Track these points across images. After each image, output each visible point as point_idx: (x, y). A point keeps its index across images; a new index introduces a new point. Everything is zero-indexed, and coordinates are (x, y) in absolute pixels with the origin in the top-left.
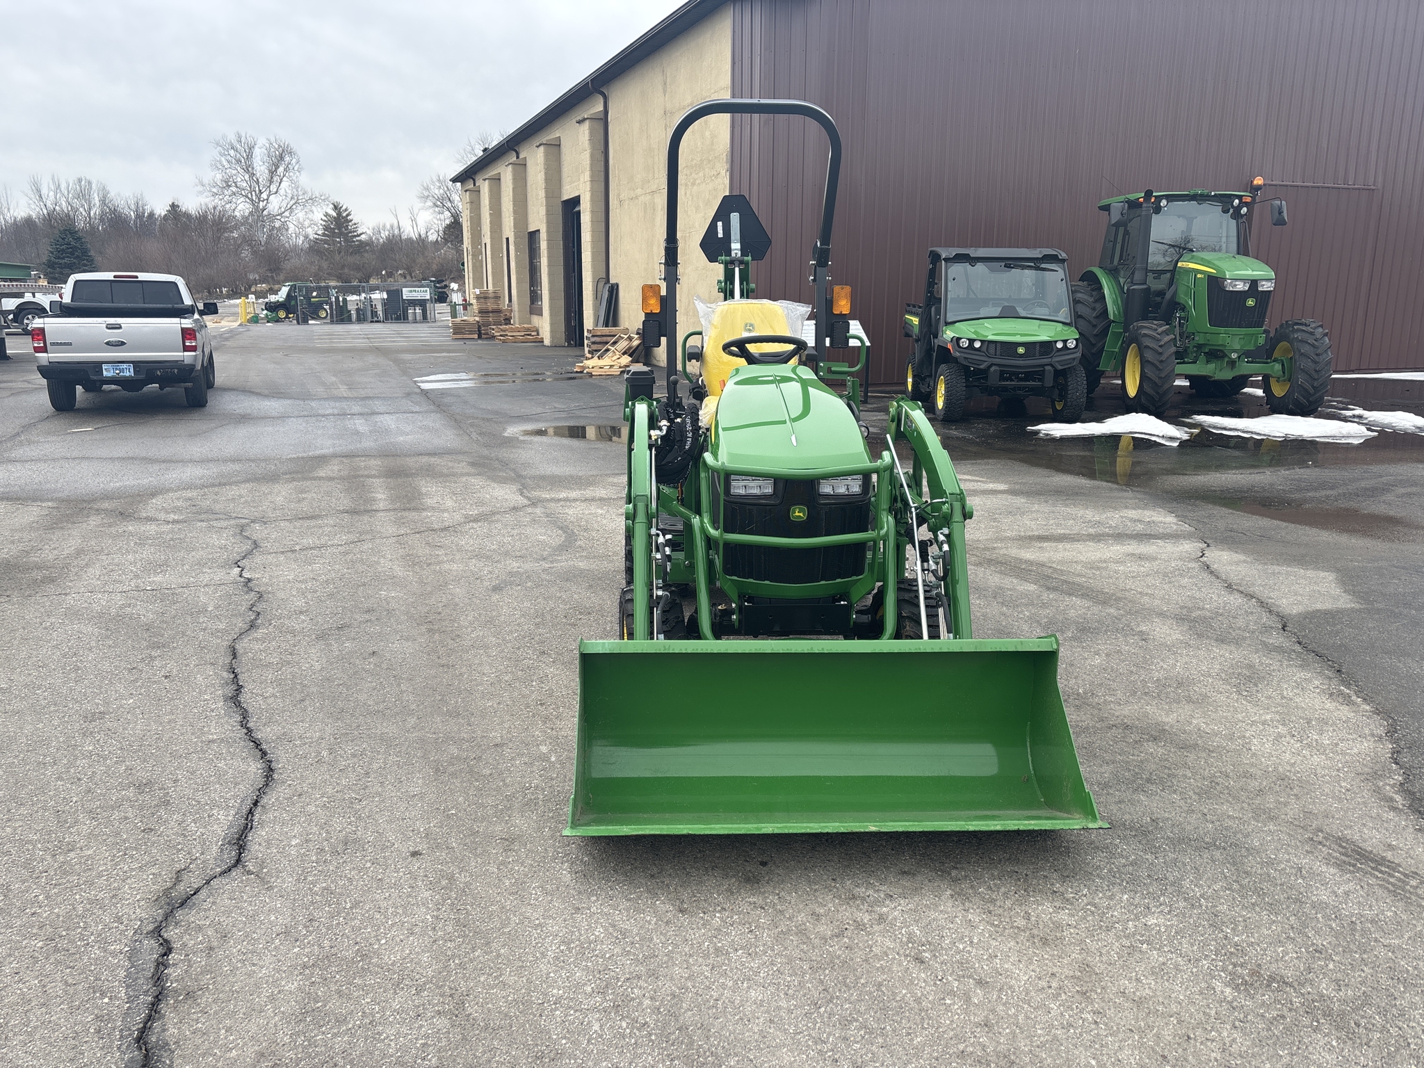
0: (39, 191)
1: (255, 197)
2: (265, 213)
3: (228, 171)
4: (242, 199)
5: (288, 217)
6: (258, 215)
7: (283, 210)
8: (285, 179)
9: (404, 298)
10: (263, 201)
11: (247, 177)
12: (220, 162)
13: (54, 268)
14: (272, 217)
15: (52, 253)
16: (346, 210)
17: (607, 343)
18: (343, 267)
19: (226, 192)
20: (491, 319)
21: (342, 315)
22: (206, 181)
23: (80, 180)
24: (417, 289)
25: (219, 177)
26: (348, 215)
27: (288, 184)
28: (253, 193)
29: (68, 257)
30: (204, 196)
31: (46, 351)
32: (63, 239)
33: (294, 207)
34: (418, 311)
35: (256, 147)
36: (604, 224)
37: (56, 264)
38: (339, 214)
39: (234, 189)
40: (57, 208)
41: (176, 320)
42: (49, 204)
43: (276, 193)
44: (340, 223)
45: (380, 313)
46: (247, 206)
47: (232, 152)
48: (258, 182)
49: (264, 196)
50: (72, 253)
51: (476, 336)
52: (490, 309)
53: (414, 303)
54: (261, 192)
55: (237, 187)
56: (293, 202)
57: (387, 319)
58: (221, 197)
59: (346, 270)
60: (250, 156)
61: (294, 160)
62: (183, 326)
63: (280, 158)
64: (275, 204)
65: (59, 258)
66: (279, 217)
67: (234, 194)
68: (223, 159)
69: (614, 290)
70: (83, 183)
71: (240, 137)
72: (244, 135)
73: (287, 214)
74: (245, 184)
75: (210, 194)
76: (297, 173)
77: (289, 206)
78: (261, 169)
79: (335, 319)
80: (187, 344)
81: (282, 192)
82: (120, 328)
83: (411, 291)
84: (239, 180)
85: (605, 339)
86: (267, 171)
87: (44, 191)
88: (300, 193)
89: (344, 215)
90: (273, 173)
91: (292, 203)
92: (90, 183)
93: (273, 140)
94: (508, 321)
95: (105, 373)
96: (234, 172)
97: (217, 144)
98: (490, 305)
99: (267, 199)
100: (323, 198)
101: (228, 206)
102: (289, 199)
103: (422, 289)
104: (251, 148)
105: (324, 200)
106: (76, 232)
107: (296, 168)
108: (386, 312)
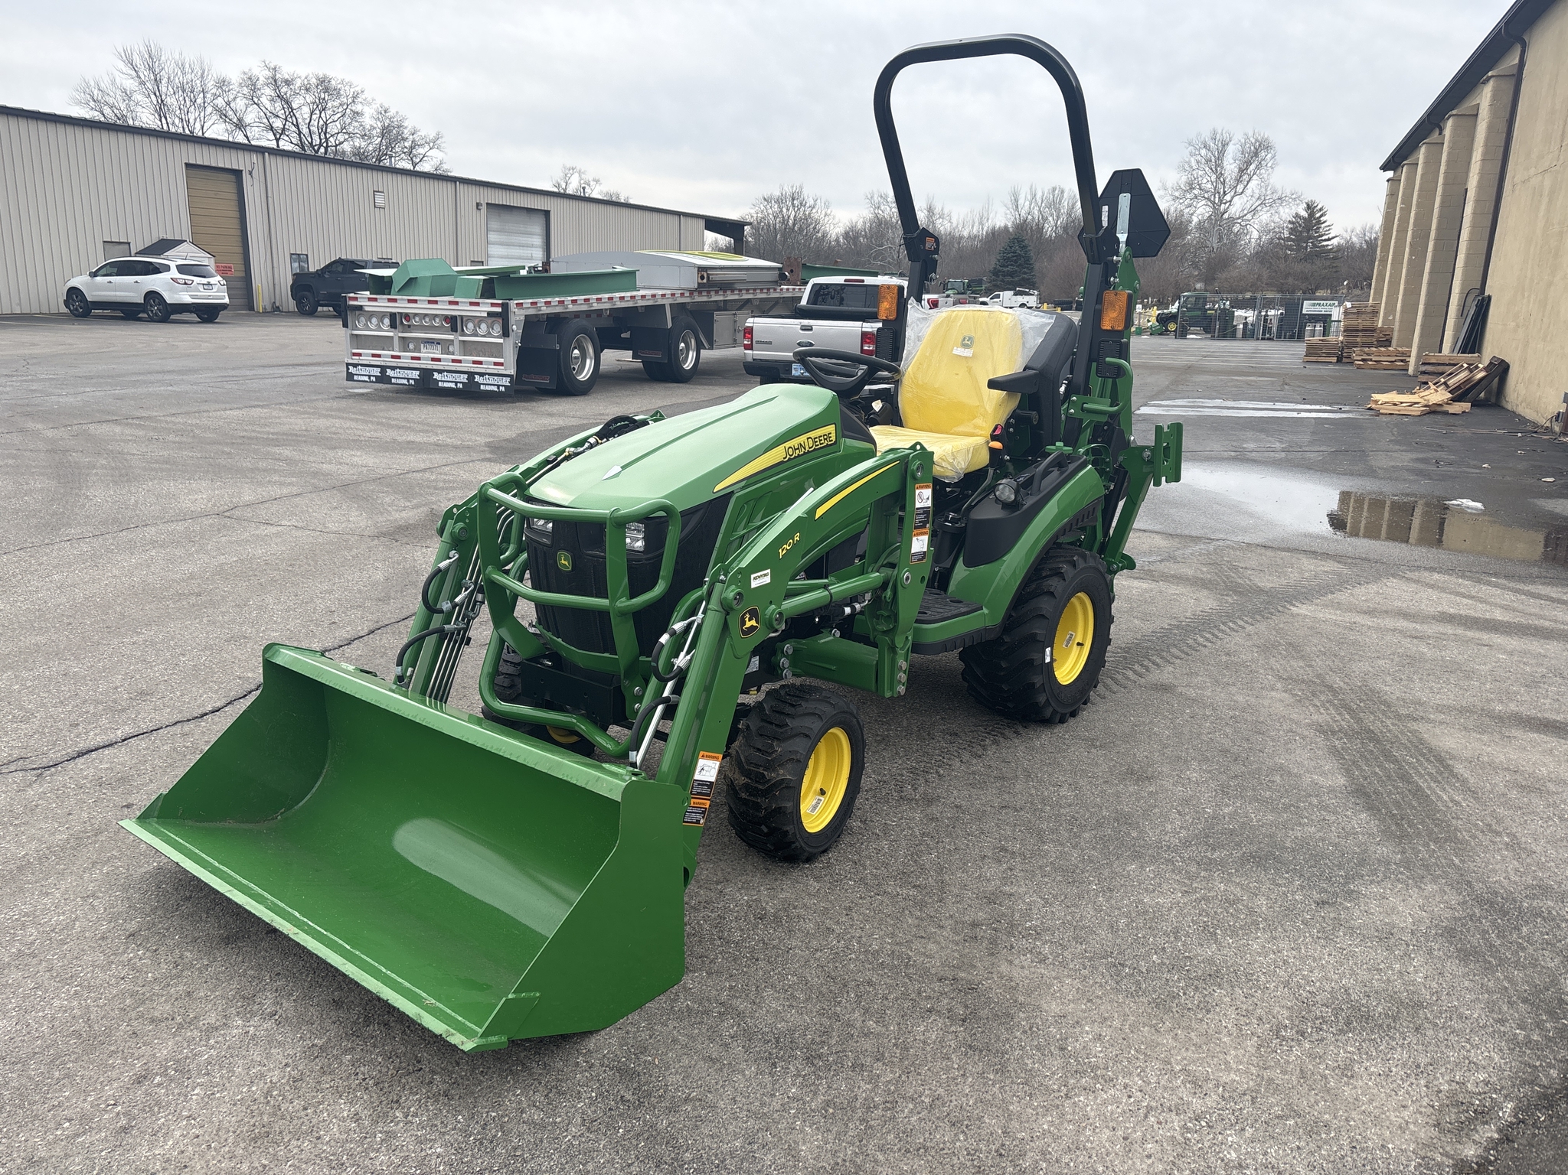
0: (1017, 201)
1: (1218, 200)
2: (1226, 216)
3: (1194, 172)
4: (1204, 202)
5: (1249, 221)
6: (1217, 217)
7: (1245, 212)
8: (1255, 177)
9: (1304, 312)
10: (1225, 203)
11: (1214, 177)
12: (1189, 163)
13: (997, 276)
14: (1232, 221)
15: (999, 261)
16: (1321, 210)
17: (1442, 374)
18: (1287, 275)
19: (1188, 196)
20: (1358, 339)
21: (1225, 330)
22: (1169, 185)
23: (1054, 190)
24: (1322, 302)
25: (1184, 179)
26: (1321, 216)
27: (1257, 182)
28: (1217, 196)
29: (1012, 265)
30: (1164, 200)
31: (752, 349)
32: (1011, 247)
33: (1259, 208)
34: (1319, 328)
35: (1231, 144)
36: (1491, 216)
37: (1000, 271)
38: (1312, 215)
39: (1196, 192)
40: (1030, 217)
41: (859, 324)
42: (1023, 214)
43: (1242, 192)
44: (1310, 223)
45: (1274, 329)
46: (1208, 209)
47: (1203, 152)
48: (1224, 183)
49: (1228, 198)
50: (1016, 262)
51: (1334, 360)
52: (1361, 328)
53: (1315, 318)
54: (1225, 193)
55: (1200, 189)
56: (1259, 202)
57: (1279, 336)
58: (1181, 201)
59: (1290, 280)
60: (1222, 153)
61: (1270, 155)
62: (864, 330)
63: (1256, 154)
64: (1237, 206)
65: (1004, 266)
66: (1239, 221)
67: (1196, 197)
68: (1192, 159)
69: (1483, 307)
70: (1057, 192)
71: (1215, 133)
72: (1220, 131)
73: (1249, 217)
74: (1209, 186)
75: (1170, 198)
76: (1270, 170)
77: (1253, 208)
78: (1230, 167)
79: (1216, 335)
80: (866, 348)
81: (1248, 192)
82: (811, 330)
83: (1314, 305)
84: (1205, 181)
85: (1440, 369)
86: (1237, 170)
87: (1021, 202)
88: (1269, 192)
89: (1318, 215)
90: (1243, 171)
91: (1257, 204)
92: (1062, 192)
93: (1250, 134)
94: (1387, 342)
95: (793, 372)
96: (1201, 173)
97: (1190, 144)
98: (1361, 323)
99: (1230, 201)
100: (1294, 197)
101: (1187, 211)
102: (1254, 200)
103: (1329, 302)
104: (1225, 145)
105: (1295, 199)
106: (1023, 241)
107: (1269, 165)
108: (1280, 328)
